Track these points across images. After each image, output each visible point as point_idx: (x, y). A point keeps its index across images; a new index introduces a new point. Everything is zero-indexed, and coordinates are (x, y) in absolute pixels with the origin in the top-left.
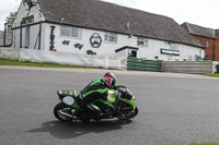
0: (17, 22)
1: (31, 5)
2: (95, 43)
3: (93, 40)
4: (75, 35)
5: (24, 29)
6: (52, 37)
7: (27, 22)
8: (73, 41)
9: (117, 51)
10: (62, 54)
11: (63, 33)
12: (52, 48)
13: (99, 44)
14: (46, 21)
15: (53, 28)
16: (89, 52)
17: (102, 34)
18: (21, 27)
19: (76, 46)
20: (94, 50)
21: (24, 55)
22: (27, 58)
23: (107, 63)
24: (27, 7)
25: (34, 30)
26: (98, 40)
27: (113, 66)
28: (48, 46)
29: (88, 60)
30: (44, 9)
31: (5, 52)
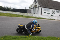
0: (32, 7)
2: (53, 13)
3: (53, 12)
5: (34, 9)
6: (41, 11)
7: (35, 7)
8: (47, 12)
9: (59, 15)
10: (44, 15)
11: (44, 10)
12: (41, 14)
13: (54, 13)
14: (40, 7)
15: (42, 8)
16: (51, 15)
17: (55, 10)
18: (33, 8)
20: (53, 15)
22: (35, 16)
24: (35, 3)
25: (37, 9)
26: (54, 12)
27: (58, 19)
30: (39, 3)
31: (29, 15)
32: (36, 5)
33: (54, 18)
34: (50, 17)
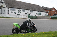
1: (2, 3)
2: (19, 12)
3: (19, 11)
4: (14, 10)
6: (8, 11)
8: (14, 12)
9: (25, 14)
10: (11, 15)
11: (11, 10)
12: (8, 14)
13: (20, 12)
15: (8, 9)
16: (18, 14)
17: (21, 10)
19: (15, 13)
22: (2, 16)
23: (23, 17)
24: (1, 3)
26: (20, 11)
28: (7, 13)
29: (18, 16)
30: (6, 4)
32: (3, 6)
33: (20, 17)
34: (17, 16)
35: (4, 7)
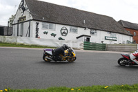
0: (16, 21)
1: (24, 10)
4: (51, 28)
5: (20, 25)
6: (37, 29)
7: (22, 20)
8: (50, 32)
9: (77, 38)
10: (43, 40)
11: (44, 27)
12: (37, 36)
13: (66, 34)
14: (33, 20)
15: (38, 24)
16: (60, 39)
17: (68, 28)
18: (18, 24)
19: (52, 35)
20: (63, 37)
21: (20, 40)
22: (22, 42)
23: (71, 45)
24: (22, 11)
25: (26, 25)
27: (75, 47)
28: (34, 35)
30: (32, 12)
31: (8, 39)
32: (25, 17)
34: (58, 43)
35: (27, 19)
